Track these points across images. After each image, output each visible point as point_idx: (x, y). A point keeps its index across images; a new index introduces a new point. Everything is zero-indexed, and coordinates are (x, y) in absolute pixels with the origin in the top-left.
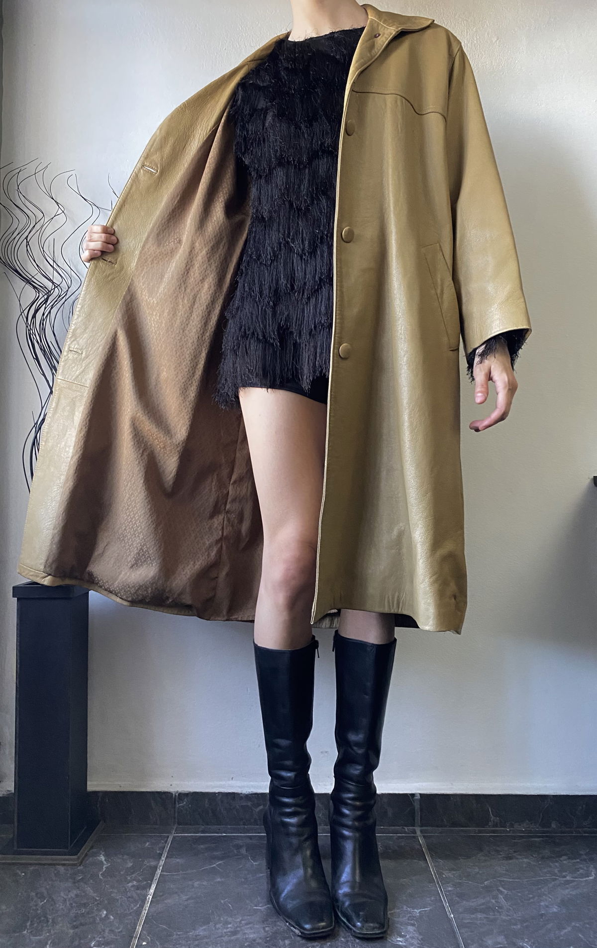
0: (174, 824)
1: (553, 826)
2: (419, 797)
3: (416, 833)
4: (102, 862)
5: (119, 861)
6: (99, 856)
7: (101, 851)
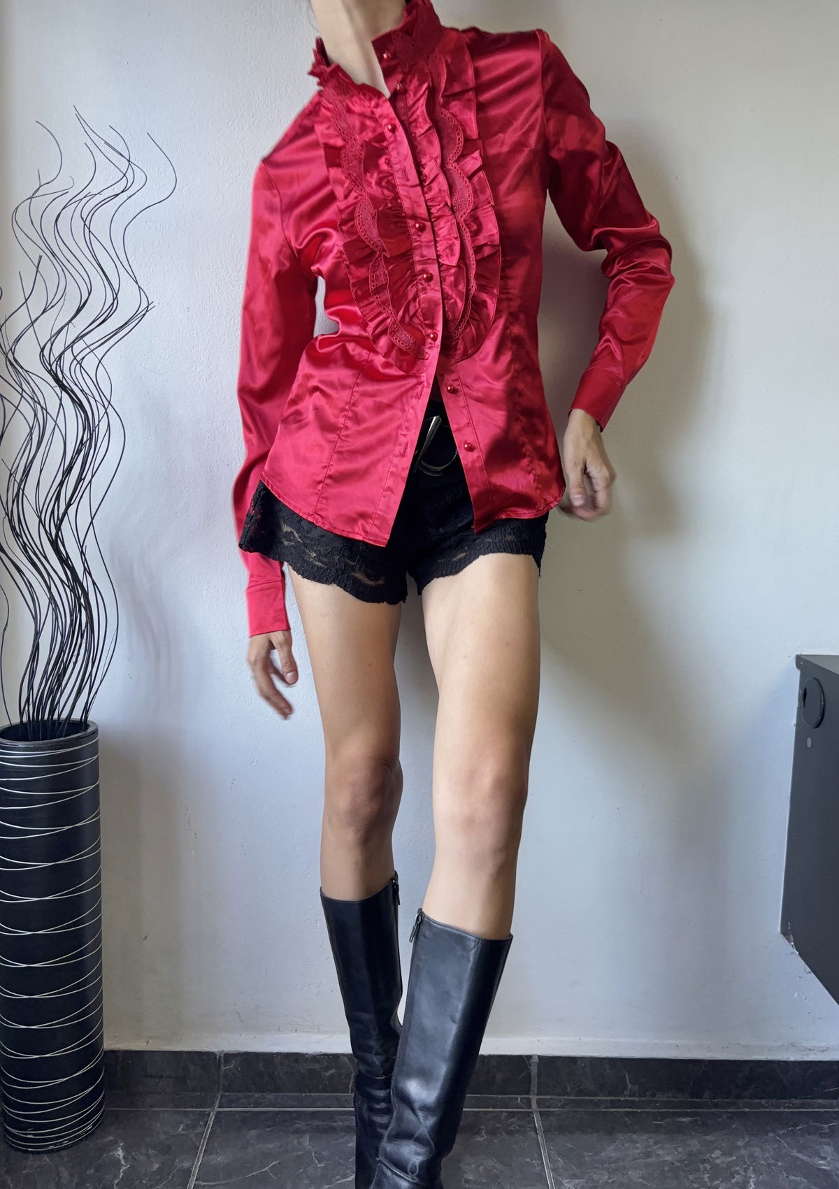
0: (218, 1090)
2: (536, 1060)
3: (530, 1106)
4: (119, 1161)
5: (142, 1158)
6: (116, 1149)
7: (120, 1141)
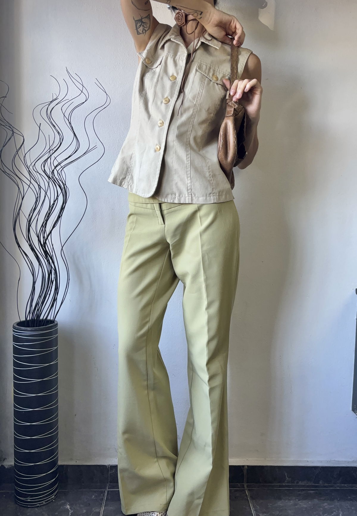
0: (107, 483)
1: (321, 482)
2: (247, 467)
3: (244, 488)
4: (68, 509)
6: (66, 505)
7: (67, 503)
